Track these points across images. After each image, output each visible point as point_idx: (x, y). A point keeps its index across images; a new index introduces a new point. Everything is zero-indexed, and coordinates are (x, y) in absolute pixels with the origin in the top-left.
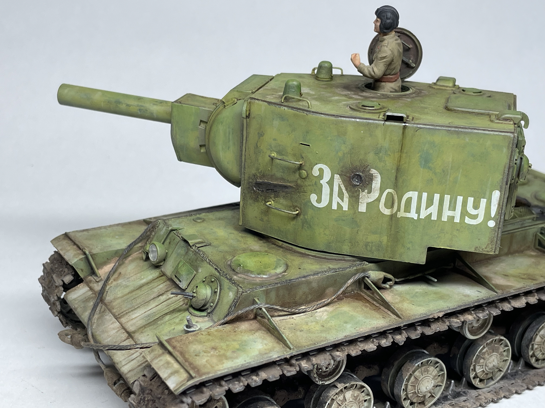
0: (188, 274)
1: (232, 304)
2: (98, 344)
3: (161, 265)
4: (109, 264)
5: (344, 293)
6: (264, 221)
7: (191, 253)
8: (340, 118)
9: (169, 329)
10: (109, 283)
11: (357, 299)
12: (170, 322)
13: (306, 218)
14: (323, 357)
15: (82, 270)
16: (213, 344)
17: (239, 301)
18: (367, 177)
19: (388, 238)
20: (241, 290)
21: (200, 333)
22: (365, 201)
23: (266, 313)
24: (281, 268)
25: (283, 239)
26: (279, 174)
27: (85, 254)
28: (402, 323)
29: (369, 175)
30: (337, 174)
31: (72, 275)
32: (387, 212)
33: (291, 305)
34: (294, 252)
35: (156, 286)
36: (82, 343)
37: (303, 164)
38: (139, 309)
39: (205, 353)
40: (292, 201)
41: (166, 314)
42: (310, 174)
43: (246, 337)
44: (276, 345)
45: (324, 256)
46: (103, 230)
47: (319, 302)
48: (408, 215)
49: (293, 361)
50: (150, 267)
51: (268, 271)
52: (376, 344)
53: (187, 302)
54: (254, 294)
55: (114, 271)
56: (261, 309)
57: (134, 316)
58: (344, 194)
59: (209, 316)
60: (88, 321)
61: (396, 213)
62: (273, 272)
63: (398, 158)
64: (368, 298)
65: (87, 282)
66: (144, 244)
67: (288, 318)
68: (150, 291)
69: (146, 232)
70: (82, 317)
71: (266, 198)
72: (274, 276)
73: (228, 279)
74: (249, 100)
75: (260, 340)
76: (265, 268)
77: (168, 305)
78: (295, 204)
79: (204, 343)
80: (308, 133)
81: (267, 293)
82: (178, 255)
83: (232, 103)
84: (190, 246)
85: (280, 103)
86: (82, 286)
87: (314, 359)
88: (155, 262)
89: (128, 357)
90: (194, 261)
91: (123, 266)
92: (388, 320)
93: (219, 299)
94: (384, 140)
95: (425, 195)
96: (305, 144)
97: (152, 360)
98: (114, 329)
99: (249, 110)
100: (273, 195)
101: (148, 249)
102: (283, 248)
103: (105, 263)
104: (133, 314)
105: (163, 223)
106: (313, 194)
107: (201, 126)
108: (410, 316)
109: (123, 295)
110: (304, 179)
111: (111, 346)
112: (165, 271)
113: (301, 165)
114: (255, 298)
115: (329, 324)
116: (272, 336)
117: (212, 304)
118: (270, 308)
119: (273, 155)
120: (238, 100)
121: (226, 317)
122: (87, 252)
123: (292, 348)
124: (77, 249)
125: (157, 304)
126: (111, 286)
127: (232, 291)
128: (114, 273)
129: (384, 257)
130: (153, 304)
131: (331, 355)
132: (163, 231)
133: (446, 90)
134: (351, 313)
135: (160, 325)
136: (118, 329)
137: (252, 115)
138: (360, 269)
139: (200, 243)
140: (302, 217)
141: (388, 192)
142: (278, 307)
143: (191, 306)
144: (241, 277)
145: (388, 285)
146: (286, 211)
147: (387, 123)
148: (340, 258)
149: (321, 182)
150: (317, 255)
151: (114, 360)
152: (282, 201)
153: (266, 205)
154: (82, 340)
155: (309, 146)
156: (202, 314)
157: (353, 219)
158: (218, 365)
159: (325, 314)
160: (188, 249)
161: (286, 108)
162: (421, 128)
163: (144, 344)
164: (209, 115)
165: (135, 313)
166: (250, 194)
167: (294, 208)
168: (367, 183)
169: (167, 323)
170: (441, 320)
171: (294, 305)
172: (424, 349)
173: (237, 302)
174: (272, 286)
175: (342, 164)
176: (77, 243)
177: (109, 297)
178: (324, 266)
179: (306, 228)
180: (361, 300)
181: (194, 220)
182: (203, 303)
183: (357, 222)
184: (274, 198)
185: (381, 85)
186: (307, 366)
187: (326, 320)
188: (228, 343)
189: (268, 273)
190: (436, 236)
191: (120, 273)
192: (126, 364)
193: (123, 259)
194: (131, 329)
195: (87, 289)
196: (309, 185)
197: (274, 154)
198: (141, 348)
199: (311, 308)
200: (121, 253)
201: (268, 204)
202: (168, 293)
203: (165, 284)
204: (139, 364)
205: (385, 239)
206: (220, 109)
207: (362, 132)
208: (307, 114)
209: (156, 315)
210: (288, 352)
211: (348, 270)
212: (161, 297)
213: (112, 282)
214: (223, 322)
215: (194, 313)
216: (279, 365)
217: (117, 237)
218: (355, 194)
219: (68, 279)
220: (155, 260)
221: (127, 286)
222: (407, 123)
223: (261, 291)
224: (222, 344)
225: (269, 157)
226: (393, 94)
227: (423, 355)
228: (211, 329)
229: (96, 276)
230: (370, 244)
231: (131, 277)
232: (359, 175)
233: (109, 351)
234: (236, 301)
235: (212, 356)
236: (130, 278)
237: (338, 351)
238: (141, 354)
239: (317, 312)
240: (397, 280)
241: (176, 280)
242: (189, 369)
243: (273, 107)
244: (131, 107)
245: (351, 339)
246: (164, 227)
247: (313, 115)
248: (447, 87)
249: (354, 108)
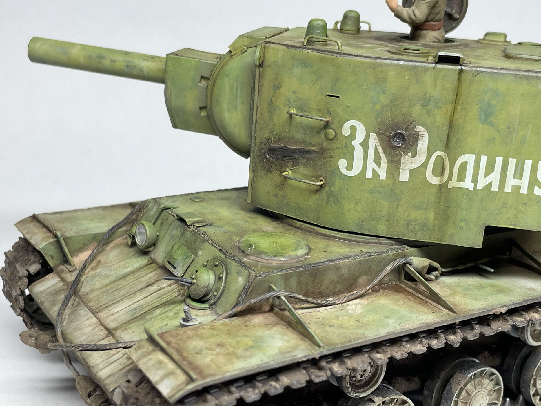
0: (185, 259)
1: (242, 291)
2: (69, 344)
3: (150, 251)
4: (86, 251)
5: (380, 283)
6: (278, 197)
7: (188, 233)
8: (379, 61)
9: (160, 324)
10: (85, 272)
11: (396, 291)
12: (162, 316)
13: (333, 190)
14: (360, 360)
15: (52, 257)
16: (219, 340)
17: (251, 287)
18: (411, 136)
19: (436, 215)
20: (253, 274)
21: (201, 327)
22: (408, 168)
23: (287, 302)
24: (303, 249)
25: (302, 218)
26: (299, 136)
27: (56, 236)
28: (458, 318)
29: (414, 134)
30: (373, 133)
31: (40, 263)
32: (435, 181)
33: (315, 296)
34: (317, 234)
35: (143, 275)
36: (49, 345)
37: (330, 122)
38: (122, 302)
39: (209, 350)
40: (314, 169)
41: (157, 307)
42: (340, 134)
43: (260, 332)
44: (300, 342)
45: (354, 239)
46: (79, 213)
47: (349, 294)
48: (462, 185)
49: (323, 364)
50: (137, 254)
51: (286, 253)
52: (425, 345)
53: (184, 293)
54: (270, 279)
55: (92, 259)
56: (279, 297)
57: (115, 310)
58: (382, 158)
59: (212, 308)
60: (58, 316)
61: (447, 182)
62: (293, 254)
63: (451, 111)
64: (411, 290)
65: (58, 272)
66: (129, 228)
67: (312, 311)
68: (137, 281)
69: (131, 214)
70: (51, 312)
71: (281, 168)
72: (294, 258)
73: (236, 262)
74: (263, 45)
75: (279, 336)
76: (282, 249)
77: (159, 297)
78: (320, 173)
79: (207, 338)
80: (338, 81)
81: (286, 278)
82: (172, 237)
83: (241, 51)
84: (188, 226)
85: (302, 46)
86: (52, 276)
87: (349, 362)
88: (144, 247)
89: (108, 359)
90: (192, 243)
91: (103, 254)
92: (439, 315)
93: (225, 287)
94: (435, 88)
95: (484, 159)
96: (333, 95)
97: (139, 359)
98: (89, 325)
99: (263, 57)
100: (291, 164)
101: (134, 231)
102: (302, 229)
103: (81, 250)
104: (114, 308)
105: (154, 202)
106: (342, 159)
107: (201, 83)
108: (466, 311)
109: (102, 286)
110: (331, 140)
111: (85, 346)
112: (155, 258)
113: (327, 122)
114: (271, 285)
115: (366, 319)
116: (295, 331)
117: (216, 293)
118: (291, 297)
119: (292, 111)
120: (248, 48)
121: (234, 308)
122: (59, 234)
123: (322, 345)
124: (47, 231)
125: (145, 295)
126: (88, 276)
127: (241, 276)
128: (92, 261)
129: (430, 238)
130: (140, 296)
131: (369, 357)
132: (153, 211)
133: (496, 45)
134: (392, 307)
135: (149, 321)
136: (95, 326)
137: (266, 64)
138: (399, 254)
139: (199, 223)
140: (327, 189)
141: (438, 156)
142: (300, 296)
143: (189, 297)
144: (252, 260)
145: (433, 275)
146: (307, 182)
147: (440, 66)
148: (374, 241)
149: (353, 143)
150: (346, 237)
151: (88, 363)
152: (302, 169)
153: (283, 175)
154: (50, 341)
155: (338, 97)
156: (202, 306)
157: (392, 190)
158: (226, 365)
159: (359, 307)
160: (185, 230)
161: (310, 51)
162: (481, 72)
163: (128, 342)
164: (212, 70)
165: (117, 307)
166: (262, 163)
167: (318, 178)
168: (411, 144)
169: (158, 317)
170: (502, 318)
171: (319, 296)
172: (476, 358)
173: (249, 288)
174: (293, 270)
175: (379, 120)
176: (47, 224)
177: (84, 289)
178: (356, 250)
179: (332, 202)
180: (401, 292)
181: (191, 199)
182: (204, 291)
183: (397, 194)
184: (292, 167)
185: (422, 34)
186: (341, 370)
187: (361, 314)
188: (238, 339)
189: (286, 255)
190: (497, 211)
191: (99, 261)
192: (105, 368)
193: (103, 245)
194: (112, 325)
195: (57, 279)
196: (338, 148)
197: (294, 110)
198: (124, 348)
199: (341, 299)
200: (101, 238)
201: (284, 174)
202: (158, 283)
203: (155, 272)
204: (121, 367)
205: (431, 216)
206: (226, 60)
207: (407, 78)
208: (337, 57)
209: (144, 308)
210: (317, 350)
211: (385, 254)
212: (150, 288)
213: (89, 271)
214: (231, 314)
215: (192, 305)
216: (305, 368)
217: (96, 220)
218: (396, 159)
219: (34, 268)
220: (143, 243)
221: (107, 276)
222: (464, 66)
223: (279, 275)
224: (230, 340)
225: (288, 113)
226: (437, 45)
227: (474, 366)
228: (215, 323)
229: (70, 264)
230: (413, 223)
231: (113, 265)
232: (401, 134)
233: (83, 352)
234: (247, 287)
235: (217, 354)
236: (111, 266)
237: (378, 352)
238: (124, 355)
239: (348, 305)
240: (444, 270)
241: (169, 267)
242: (188, 370)
243: (293, 50)
244: (117, 62)
245: (396, 336)
246: (154, 206)
247: (345, 58)
248: (498, 41)
249: (395, 51)
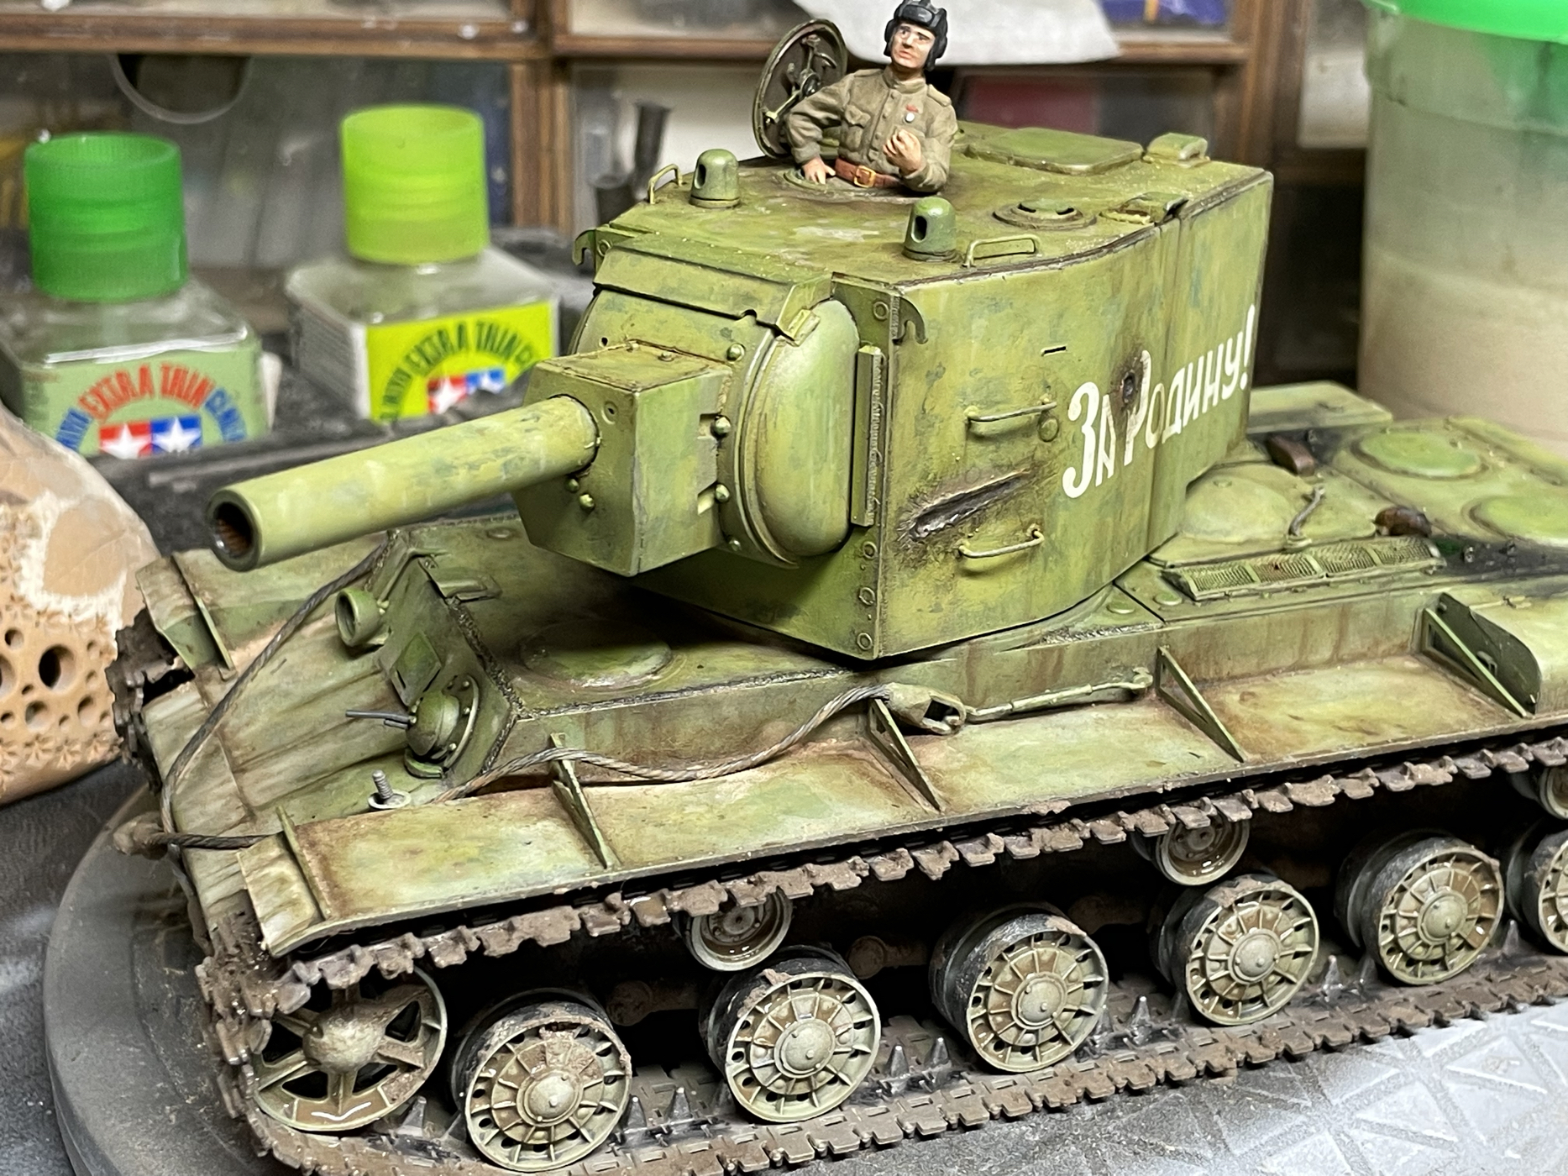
6: (942, 610)
13: (1054, 538)
18: (1138, 373)
19: (1151, 502)
26: (984, 461)
29: (1139, 368)
30: (1107, 394)
40: (1020, 514)
42: (1065, 422)
71: (948, 543)
78: (1031, 516)
80: (1063, 316)
83: (805, 324)
96: (1054, 348)
100: (969, 525)
110: (1051, 440)
119: (971, 414)
120: (810, 310)
146: (1006, 549)
155: (1064, 348)
157: (1117, 490)
166: (902, 554)
167: (1026, 528)
168: (1136, 389)
175: (1113, 365)
179: (1053, 565)
184: (971, 532)
196: (1062, 451)
205: (1147, 508)
218: (1123, 428)
232: (1131, 376)
244: (482, 467)
